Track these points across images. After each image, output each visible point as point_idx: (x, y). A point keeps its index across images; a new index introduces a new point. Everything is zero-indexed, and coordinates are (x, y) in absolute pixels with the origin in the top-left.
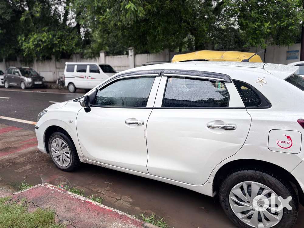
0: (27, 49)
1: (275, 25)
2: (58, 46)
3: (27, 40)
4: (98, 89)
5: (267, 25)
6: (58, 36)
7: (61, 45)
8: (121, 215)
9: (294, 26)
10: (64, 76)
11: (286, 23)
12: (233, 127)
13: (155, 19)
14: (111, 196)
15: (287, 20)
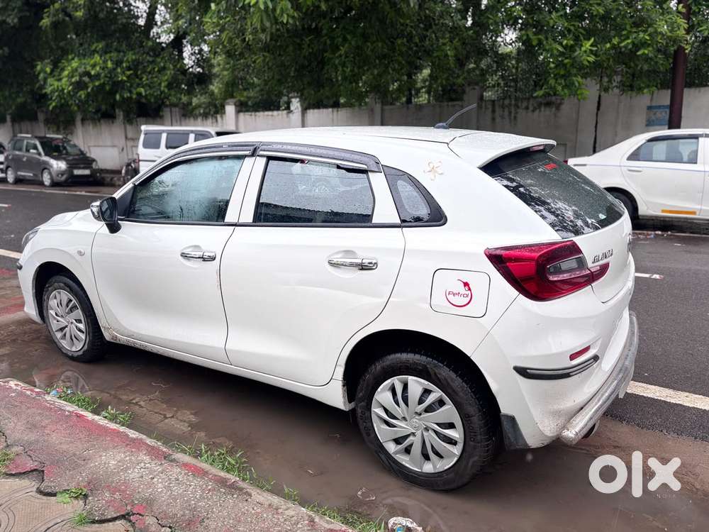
0: (56, 94)
1: (608, 45)
2: (127, 86)
3: (56, 73)
4: (136, 184)
5: (587, 45)
6: (128, 64)
7: (135, 85)
9: (650, 49)
10: (139, 158)
11: (633, 42)
12: (372, 264)
14: (156, 411)
15: (635, 35)
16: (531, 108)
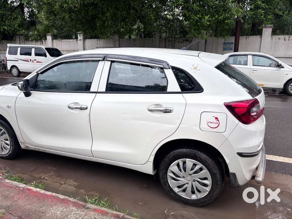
1: (214, 18)
4: (39, 73)
5: (207, 18)
7: (2, 25)
8: (62, 199)
9: (230, 20)
10: (6, 59)
11: (223, 17)
12: (171, 110)
13: (103, 4)
14: (55, 181)
15: (224, 15)
16: (180, 42)
